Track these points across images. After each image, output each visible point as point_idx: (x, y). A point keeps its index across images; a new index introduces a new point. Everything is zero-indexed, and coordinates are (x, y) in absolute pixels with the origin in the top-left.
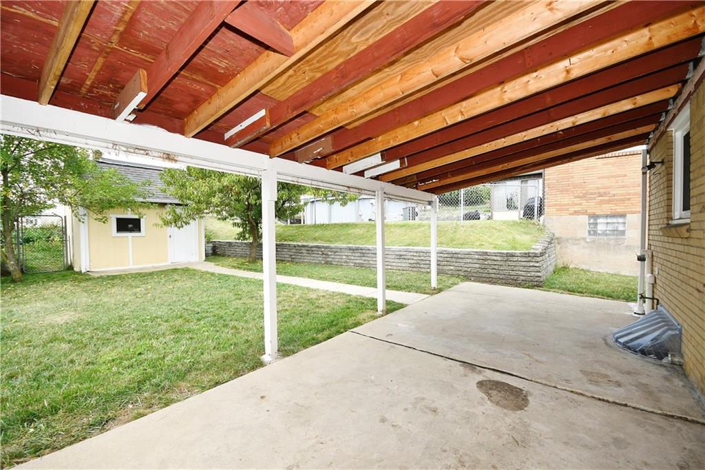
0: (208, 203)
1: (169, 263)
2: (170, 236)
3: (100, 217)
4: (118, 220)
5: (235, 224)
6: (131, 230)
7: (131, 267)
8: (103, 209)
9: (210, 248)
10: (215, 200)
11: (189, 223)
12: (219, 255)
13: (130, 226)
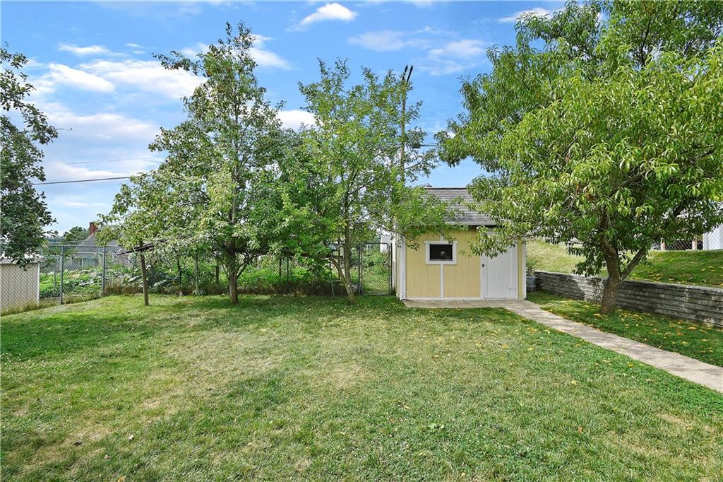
0: (536, 219)
1: (481, 298)
2: (483, 265)
3: (412, 243)
4: (432, 247)
5: (571, 251)
6: (443, 258)
7: (442, 299)
8: (415, 234)
9: (532, 282)
10: (550, 213)
11: (505, 251)
12: (545, 291)
13: (443, 253)
